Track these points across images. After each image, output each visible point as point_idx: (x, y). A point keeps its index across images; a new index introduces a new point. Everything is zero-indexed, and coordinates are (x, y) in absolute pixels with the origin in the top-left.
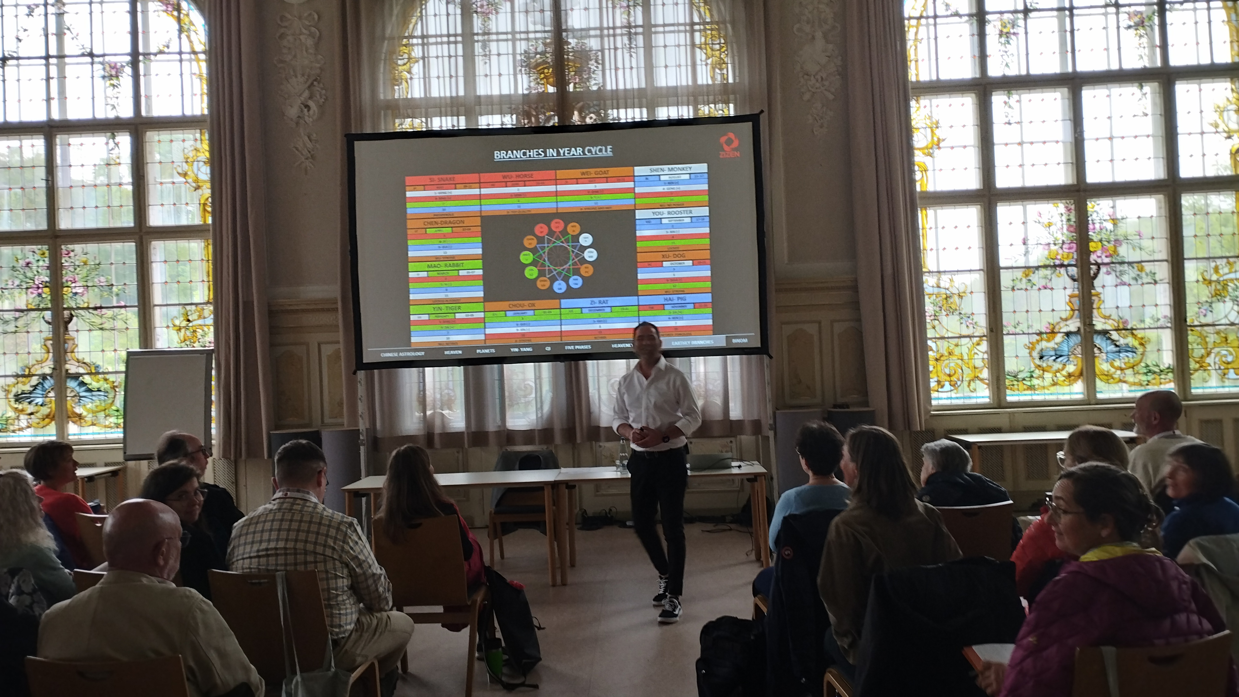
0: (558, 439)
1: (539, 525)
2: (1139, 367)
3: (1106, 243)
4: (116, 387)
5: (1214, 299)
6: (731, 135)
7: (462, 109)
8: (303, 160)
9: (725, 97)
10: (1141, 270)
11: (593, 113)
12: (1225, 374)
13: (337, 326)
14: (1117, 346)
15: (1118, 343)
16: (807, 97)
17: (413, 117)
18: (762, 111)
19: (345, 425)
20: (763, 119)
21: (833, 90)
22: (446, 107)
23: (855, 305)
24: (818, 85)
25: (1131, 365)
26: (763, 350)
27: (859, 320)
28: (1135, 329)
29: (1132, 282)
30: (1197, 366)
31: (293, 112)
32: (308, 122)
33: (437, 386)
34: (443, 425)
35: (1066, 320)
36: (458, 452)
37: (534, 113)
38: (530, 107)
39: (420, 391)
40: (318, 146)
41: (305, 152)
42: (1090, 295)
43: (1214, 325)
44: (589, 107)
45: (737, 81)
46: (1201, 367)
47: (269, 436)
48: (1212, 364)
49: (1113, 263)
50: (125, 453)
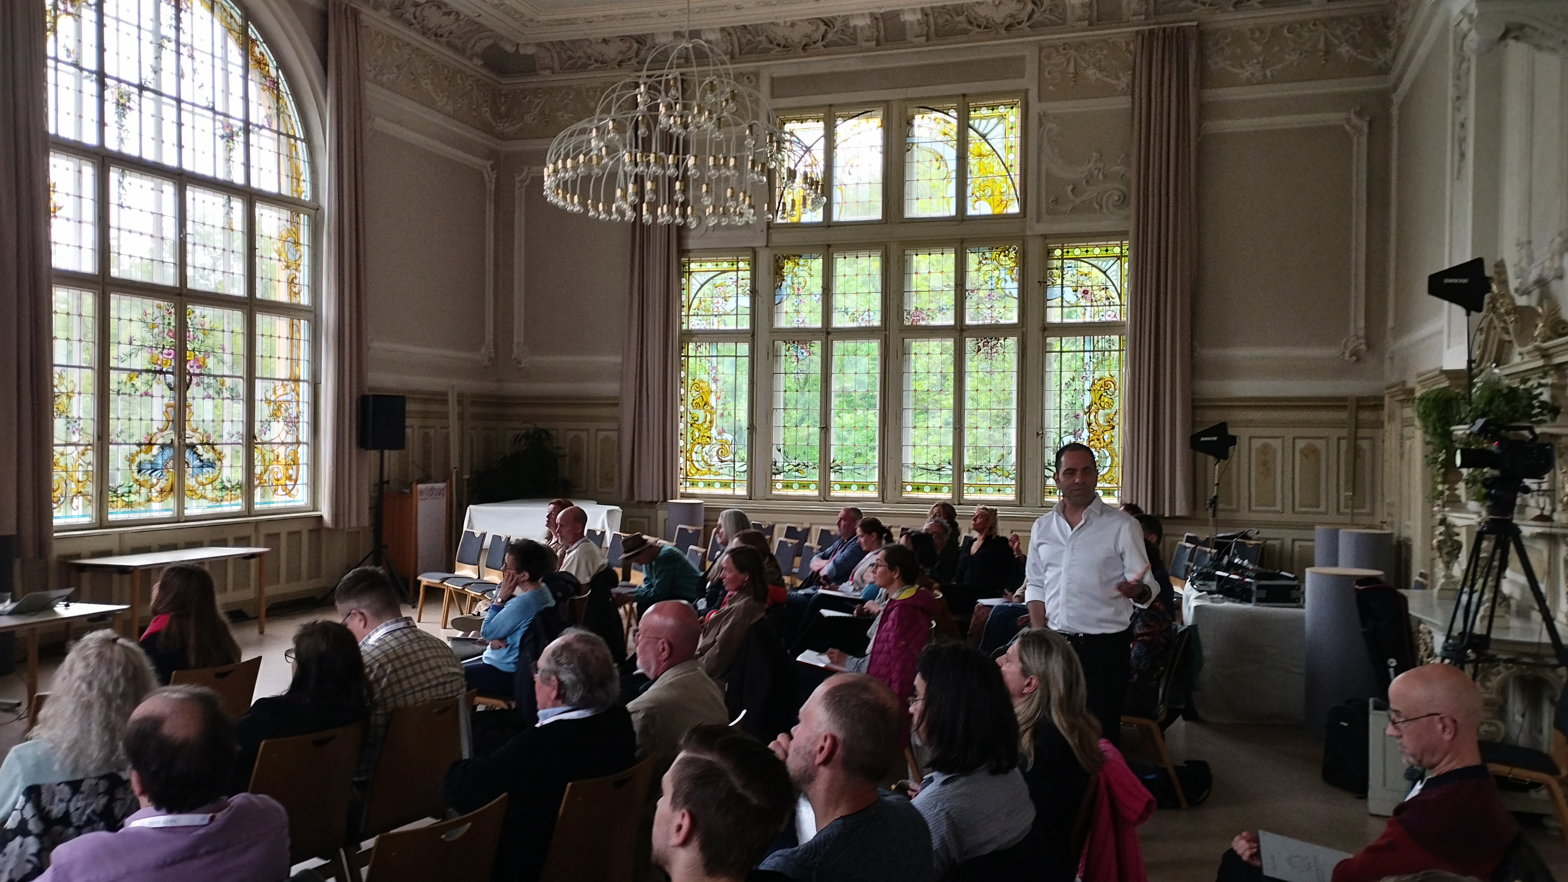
2: (217, 483)
3: (197, 353)
5: (272, 418)
10: (223, 384)
12: (275, 492)
14: (201, 461)
15: (202, 458)
25: (211, 481)
28: (215, 444)
29: (216, 396)
30: (258, 482)
35: (162, 431)
42: (183, 406)
46: (261, 483)
48: (268, 481)
49: (201, 374)
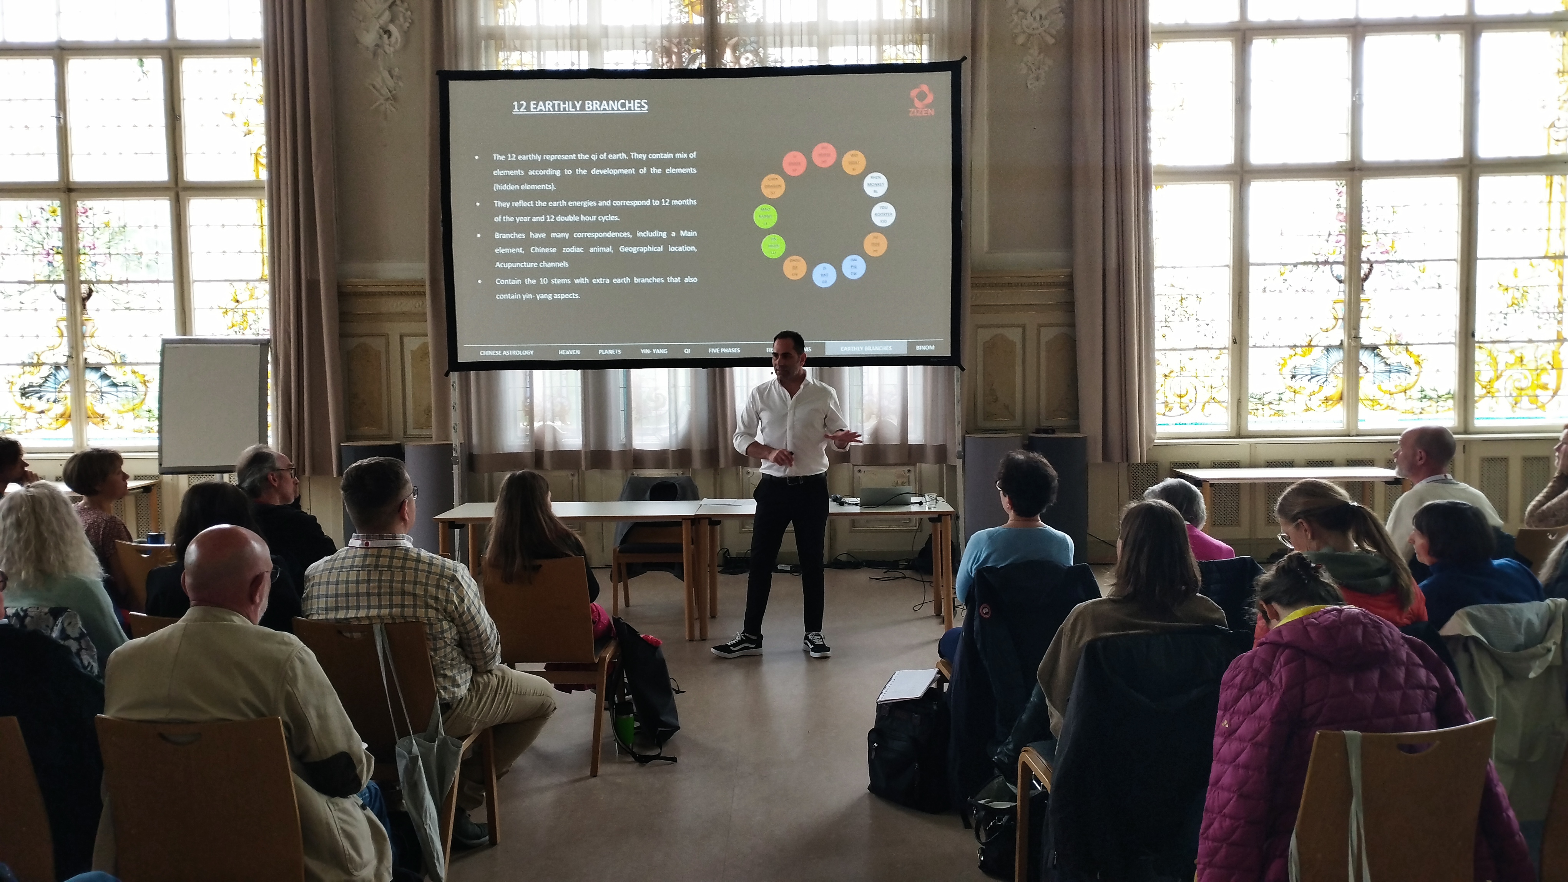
0: (697, 462)
1: (676, 569)
2: (1413, 391)
3: (1382, 236)
4: (148, 381)
5: (1511, 310)
6: (925, 88)
7: (584, 42)
8: (382, 100)
9: (918, 37)
10: (1423, 270)
11: (751, 52)
12: (1516, 404)
13: (425, 314)
14: (1387, 364)
15: (1388, 362)
16: (1021, 40)
17: (522, 49)
18: (964, 58)
19: (434, 437)
20: (966, 68)
21: (1054, 32)
22: (564, 38)
23: (1070, 306)
24: (1035, 25)
25: (1404, 388)
26: (953, 360)
27: (1072, 325)
28: (1412, 345)
30: (1484, 391)
31: (369, 38)
32: (387, 51)
33: (548, 392)
34: (555, 442)
35: (1327, 331)
36: (572, 475)
37: (676, 50)
38: (670, 42)
39: (526, 399)
40: (401, 84)
41: (385, 91)
42: (1358, 301)
43: (1507, 342)
44: (745, 45)
45: (933, 16)
46: (1489, 393)
47: (340, 449)
48: (1502, 390)
49: (1389, 261)
50: (160, 465)
